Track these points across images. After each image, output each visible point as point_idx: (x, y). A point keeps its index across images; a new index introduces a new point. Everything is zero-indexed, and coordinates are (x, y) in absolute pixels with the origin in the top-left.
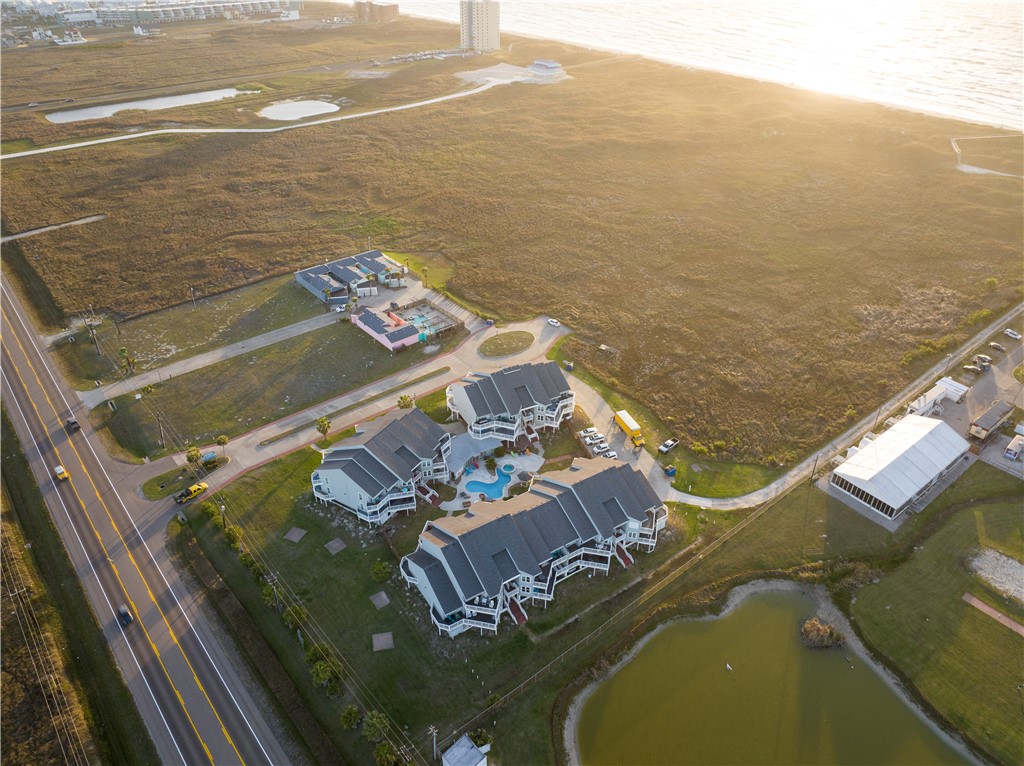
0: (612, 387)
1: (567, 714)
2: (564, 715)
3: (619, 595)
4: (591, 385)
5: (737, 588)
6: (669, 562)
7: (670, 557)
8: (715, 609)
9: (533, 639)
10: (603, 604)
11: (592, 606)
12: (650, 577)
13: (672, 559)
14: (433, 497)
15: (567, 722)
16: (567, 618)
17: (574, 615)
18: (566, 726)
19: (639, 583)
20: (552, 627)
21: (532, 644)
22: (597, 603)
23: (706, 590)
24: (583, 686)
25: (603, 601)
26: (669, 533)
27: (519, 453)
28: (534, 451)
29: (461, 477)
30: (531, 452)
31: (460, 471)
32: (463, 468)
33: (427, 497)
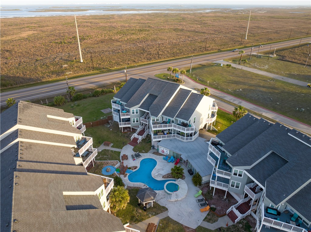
14: (135, 139)
27: (202, 200)
28: (209, 217)
29: (161, 155)
30: (207, 213)
31: (165, 151)
32: (168, 152)
33: (135, 135)
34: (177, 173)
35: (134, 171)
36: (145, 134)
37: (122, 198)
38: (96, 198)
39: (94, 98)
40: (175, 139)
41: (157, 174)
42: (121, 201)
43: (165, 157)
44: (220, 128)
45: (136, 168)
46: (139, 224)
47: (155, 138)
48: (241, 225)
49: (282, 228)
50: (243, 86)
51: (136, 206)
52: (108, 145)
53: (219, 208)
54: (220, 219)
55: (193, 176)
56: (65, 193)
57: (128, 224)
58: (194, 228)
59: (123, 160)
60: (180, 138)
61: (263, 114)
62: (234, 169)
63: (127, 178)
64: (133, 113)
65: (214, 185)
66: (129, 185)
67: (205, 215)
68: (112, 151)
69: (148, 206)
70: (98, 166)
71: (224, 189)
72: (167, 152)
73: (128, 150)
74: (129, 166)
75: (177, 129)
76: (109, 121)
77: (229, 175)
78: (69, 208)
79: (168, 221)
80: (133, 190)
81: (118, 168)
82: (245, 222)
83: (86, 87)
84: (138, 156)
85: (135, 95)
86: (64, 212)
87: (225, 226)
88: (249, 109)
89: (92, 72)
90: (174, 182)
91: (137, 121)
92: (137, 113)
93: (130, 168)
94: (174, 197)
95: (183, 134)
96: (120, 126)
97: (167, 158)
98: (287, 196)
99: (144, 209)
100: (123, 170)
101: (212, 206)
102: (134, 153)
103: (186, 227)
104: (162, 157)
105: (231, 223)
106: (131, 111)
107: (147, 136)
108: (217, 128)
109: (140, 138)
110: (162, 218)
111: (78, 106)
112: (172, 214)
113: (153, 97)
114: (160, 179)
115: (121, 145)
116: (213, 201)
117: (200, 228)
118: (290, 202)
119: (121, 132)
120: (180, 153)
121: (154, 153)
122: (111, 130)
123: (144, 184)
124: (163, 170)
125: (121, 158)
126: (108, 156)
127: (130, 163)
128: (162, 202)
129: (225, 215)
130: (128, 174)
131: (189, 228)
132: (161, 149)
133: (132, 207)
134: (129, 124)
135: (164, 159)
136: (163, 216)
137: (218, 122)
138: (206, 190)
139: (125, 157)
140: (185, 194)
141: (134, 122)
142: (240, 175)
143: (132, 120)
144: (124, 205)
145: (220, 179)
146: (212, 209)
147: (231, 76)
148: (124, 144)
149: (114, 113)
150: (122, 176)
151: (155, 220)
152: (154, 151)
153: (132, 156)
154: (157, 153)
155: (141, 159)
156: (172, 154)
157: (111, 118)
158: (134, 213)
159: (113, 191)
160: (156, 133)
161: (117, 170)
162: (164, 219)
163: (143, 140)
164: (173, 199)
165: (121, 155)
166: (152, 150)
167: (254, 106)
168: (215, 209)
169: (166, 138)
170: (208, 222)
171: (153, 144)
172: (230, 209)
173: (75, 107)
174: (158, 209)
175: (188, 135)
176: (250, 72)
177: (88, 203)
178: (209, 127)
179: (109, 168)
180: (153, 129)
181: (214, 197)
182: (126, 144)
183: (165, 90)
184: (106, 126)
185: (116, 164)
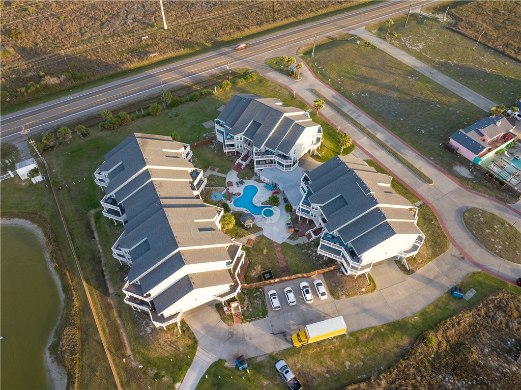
0: (420, 337)
1: (33, 223)
2: (33, 221)
3: (103, 272)
4: (423, 313)
5: (66, 380)
6: (119, 322)
7: (124, 324)
8: (54, 349)
9: (93, 212)
10: (100, 258)
11: (101, 251)
12: (109, 300)
13: (121, 326)
14: (240, 165)
15: (29, 222)
16: (99, 233)
17: (99, 238)
18: (27, 221)
19: (107, 289)
20: (96, 222)
21: (89, 210)
22: (102, 255)
23: (76, 345)
24: (46, 235)
25: (102, 259)
26: (149, 330)
27: (290, 224)
28: (292, 236)
29: (262, 182)
30: (292, 233)
31: (266, 179)
32: (269, 181)
33: (239, 160)
34: (274, 201)
35: (238, 197)
36: (249, 160)
37: (230, 221)
38: (214, 223)
39: (193, 104)
40: (276, 168)
41: (257, 201)
42: (229, 224)
43: (265, 184)
44: (325, 153)
45: (240, 194)
46: (242, 239)
47: (256, 167)
48: (313, 243)
49: (331, 246)
50: (372, 86)
51: (240, 227)
52: (214, 170)
53: (301, 230)
54: (300, 238)
55: (286, 204)
56: (196, 221)
57: (234, 239)
58: (280, 243)
59: (228, 186)
60: (280, 168)
61: (376, 136)
62: (312, 205)
63: (232, 203)
64: (237, 139)
65: (300, 214)
66: (234, 210)
67: (289, 235)
68: (218, 176)
69: (248, 227)
70: (208, 192)
71: (306, 217)
72: (267, 181)
73: (232, 176)
74: (233, 193)
75: (277, 160)
76: (213, 141)
77: (309, 209)
78: (200, 230)
79: (263, 237)
80: (237, 214)
81: (224, 194)
82: (317, 241)
83: (180, 83)
84: (242, 183)
85: (239, 120)
86: (198, 232)
87: (302, 243)
88: (365, 126)
89: (182, 51)
90: (270, 209)
91: (241, 147)
92: (241, 139)
93: (235, 195)
94: (269, 220)
95: (283, 165)
96: (224, 151)
97: (267, 186)
98: (338, 228)
99: (246, 229)
100: (229, 196)
101: (296, 229)
102: (238, 180)
103: (275, 242)
104: (263, 184)
105: (306, 241)
106: (236, 138)
107: (251, 162)
108: (321, 153)
109: (244, 164)
110: (258, 235)
111: (176, 115)
112: (266, 233)
113: (257, 125)
114: (259, 205)
115: (226, 171)
116: (298, 225)
117: (284, 243)
118: (339, 231)
119: (226, 156)
120: (278, 183)
121: (256, 180)
122: (216, 152)
123: (246, 209)
124: (262, 197)
125: (226, 184)
126: (215, 181)
127: (234, 189)
128: (259, 224)
129: (305, 235)
130: (234, 200)
131: (276, 243)
132: (262, 178)
133: (236, 227)
134: (234, 149)
135: (265, 187)
136: (259, 234)
137: (324, 146)
138: (294, 217)
139: (230, 184)
140: (278, 219)
141: (238, 147)
142: (317, 209)
143: (236, 146)
144: (231, 226)
145: (303, 210)
146: (296, 231)
147: (365, 66)
148: (229, 169)
149: (218, 134)
150: (228, 202)
151: (253, 237)
152: (257, 178)
153: (237, 182)
154: (259, 180)
155: (244, 186)
156: (271, 183)
157: (215, 138)
158: (238, 231)
159: (223, 217)
160: (258, 162)
161: (224, 196)
162: (260, 236)
163: (247, 165)
164: (268, 222)
165: (227, 181)
166: (254, 177)
167: (373, 122)
168: (298, 231)
169: (268, 167)
170: (291, 239)
171: (255, 171)
172: (308, 232)
173: (173, 117)
174: (256, 229)
175: (287, 166)
176: (392, 57)
177: (209, 226)
178: (313, 152)
179: (218, 194)
180: (256, 160)
181: (299, 222)
182: (231, 170)
183: (269, 118)
184: (210, 146)
185: (223, 191)
